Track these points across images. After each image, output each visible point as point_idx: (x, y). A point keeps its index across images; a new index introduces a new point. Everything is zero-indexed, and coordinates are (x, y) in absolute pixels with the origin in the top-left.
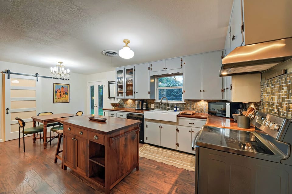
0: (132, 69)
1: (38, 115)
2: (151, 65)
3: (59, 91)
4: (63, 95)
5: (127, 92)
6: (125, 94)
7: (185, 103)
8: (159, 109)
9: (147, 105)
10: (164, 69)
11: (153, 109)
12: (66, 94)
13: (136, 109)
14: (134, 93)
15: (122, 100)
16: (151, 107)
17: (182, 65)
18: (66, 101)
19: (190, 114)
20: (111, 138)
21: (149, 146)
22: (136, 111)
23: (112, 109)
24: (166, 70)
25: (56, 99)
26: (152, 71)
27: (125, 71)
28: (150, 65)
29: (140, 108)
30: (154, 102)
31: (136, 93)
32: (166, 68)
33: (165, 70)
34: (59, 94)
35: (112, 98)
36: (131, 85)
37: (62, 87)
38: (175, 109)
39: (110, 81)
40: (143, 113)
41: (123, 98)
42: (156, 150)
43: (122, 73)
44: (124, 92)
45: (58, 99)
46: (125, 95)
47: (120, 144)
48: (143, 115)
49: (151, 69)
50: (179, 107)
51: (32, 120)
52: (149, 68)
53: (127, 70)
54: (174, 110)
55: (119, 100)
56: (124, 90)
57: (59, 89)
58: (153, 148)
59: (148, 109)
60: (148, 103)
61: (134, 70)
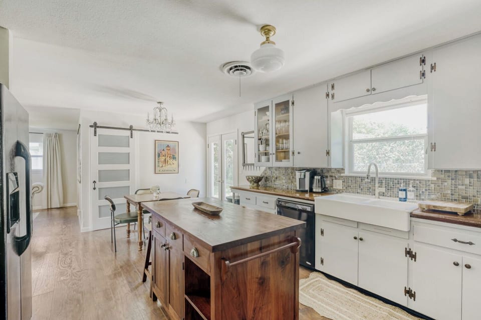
0: (288, 101)
1: (136, 193)
2: (333, 87)
3: (163, 153)
4: (169, 160)
5: (276, 152)
6: (274, 156)
7: (435, 179)
8: (353, 192)
9: (322, 181)
10: (368, 91)
11: (339, 192)
12: (174, 158)
13: (298, 189)
14: (293, 153)
15: (268, 170)
16: (334, 188)
17: (423, 75)
18: (174, 170)
19: (456, 214)
20: (222, 261)
21: (326, 278)
22: (298, 195)
23: (248, 188)
24: (373, 92)
25: (159, 166)
26: (335, 100)
27: (272, 109)
28: (330, 87)
29: (307, 188)
30: (342, 175)
31: (296, 153)
32: (374, 89)
33: (370, 93)
34: (164, 158)
35: (248, 165)
36: (287, 137)
37: (168, 146)
38: (402, 195)
39: (244, 132)
40: (314, 201)
41: (269, 164)
42: (343, 292)
43: (267, 113)
44: (271, 152)
45: (162, 167)
46: (273, 158)
47: (249, 277)
48: (314, 205)
49: (333, 96)
50: (413, 191)
51: (125, 201)
52: (328, 95)
53: (277, 105)
54: (398, 197)
55: (263, 169)
56: (272, 149)
57: (164, 150)
58: (336, 286)
59: (325, 191)
60: (327, 177)
61: (293, 103)
